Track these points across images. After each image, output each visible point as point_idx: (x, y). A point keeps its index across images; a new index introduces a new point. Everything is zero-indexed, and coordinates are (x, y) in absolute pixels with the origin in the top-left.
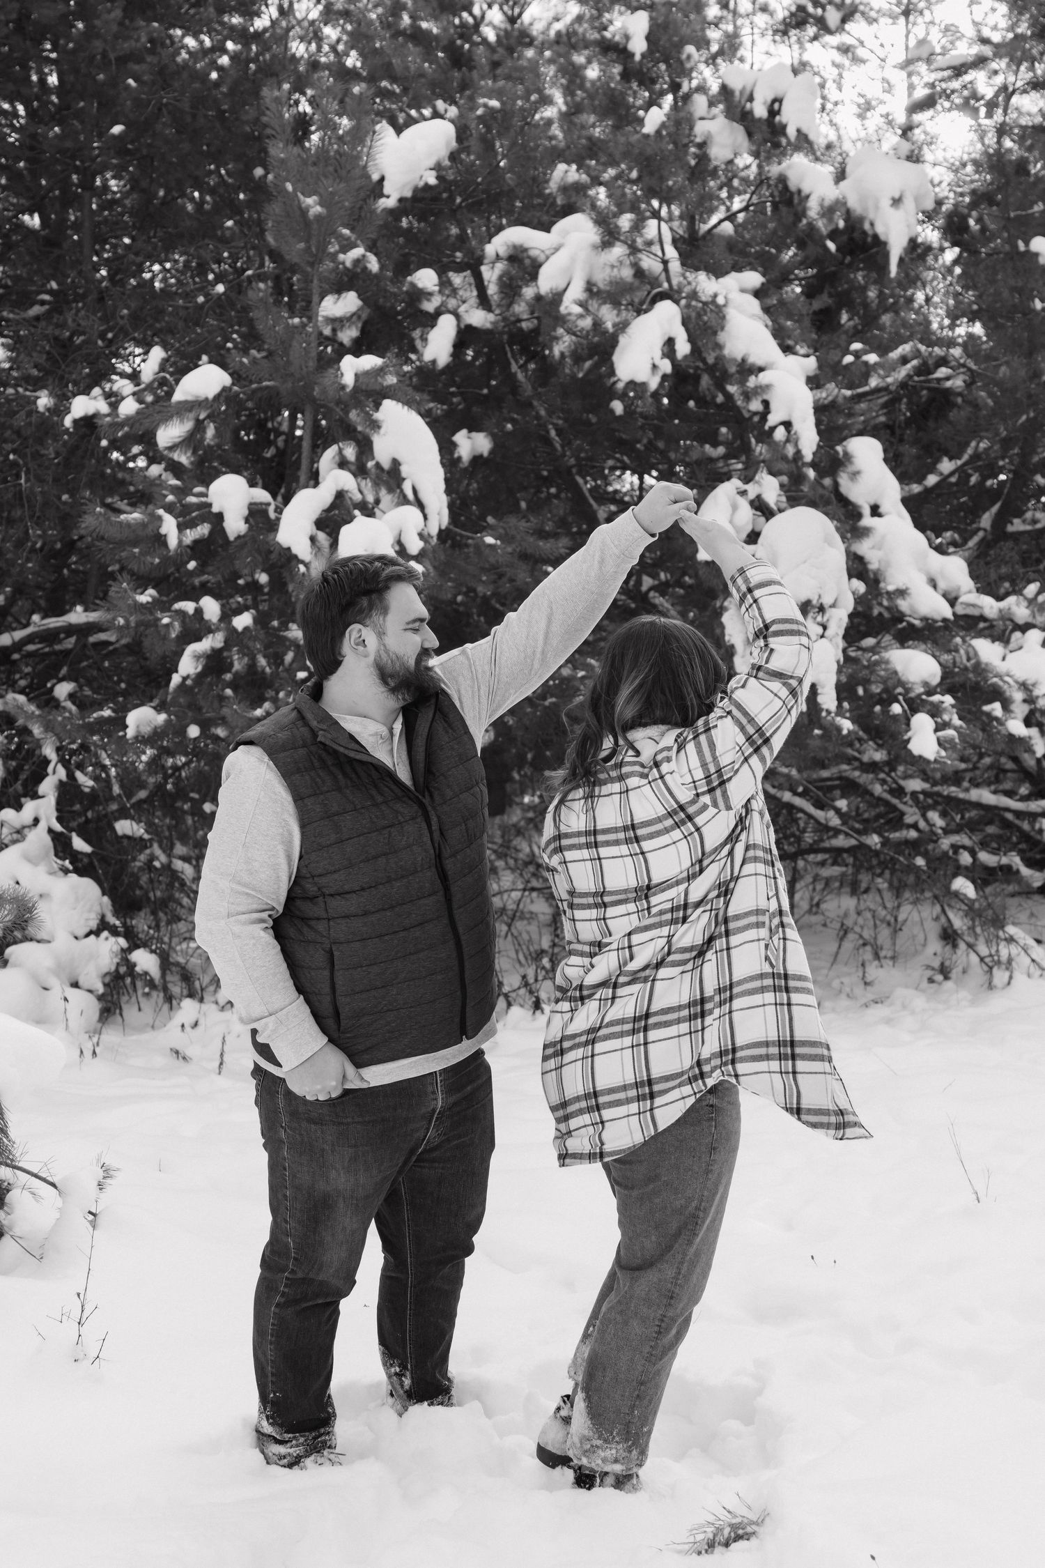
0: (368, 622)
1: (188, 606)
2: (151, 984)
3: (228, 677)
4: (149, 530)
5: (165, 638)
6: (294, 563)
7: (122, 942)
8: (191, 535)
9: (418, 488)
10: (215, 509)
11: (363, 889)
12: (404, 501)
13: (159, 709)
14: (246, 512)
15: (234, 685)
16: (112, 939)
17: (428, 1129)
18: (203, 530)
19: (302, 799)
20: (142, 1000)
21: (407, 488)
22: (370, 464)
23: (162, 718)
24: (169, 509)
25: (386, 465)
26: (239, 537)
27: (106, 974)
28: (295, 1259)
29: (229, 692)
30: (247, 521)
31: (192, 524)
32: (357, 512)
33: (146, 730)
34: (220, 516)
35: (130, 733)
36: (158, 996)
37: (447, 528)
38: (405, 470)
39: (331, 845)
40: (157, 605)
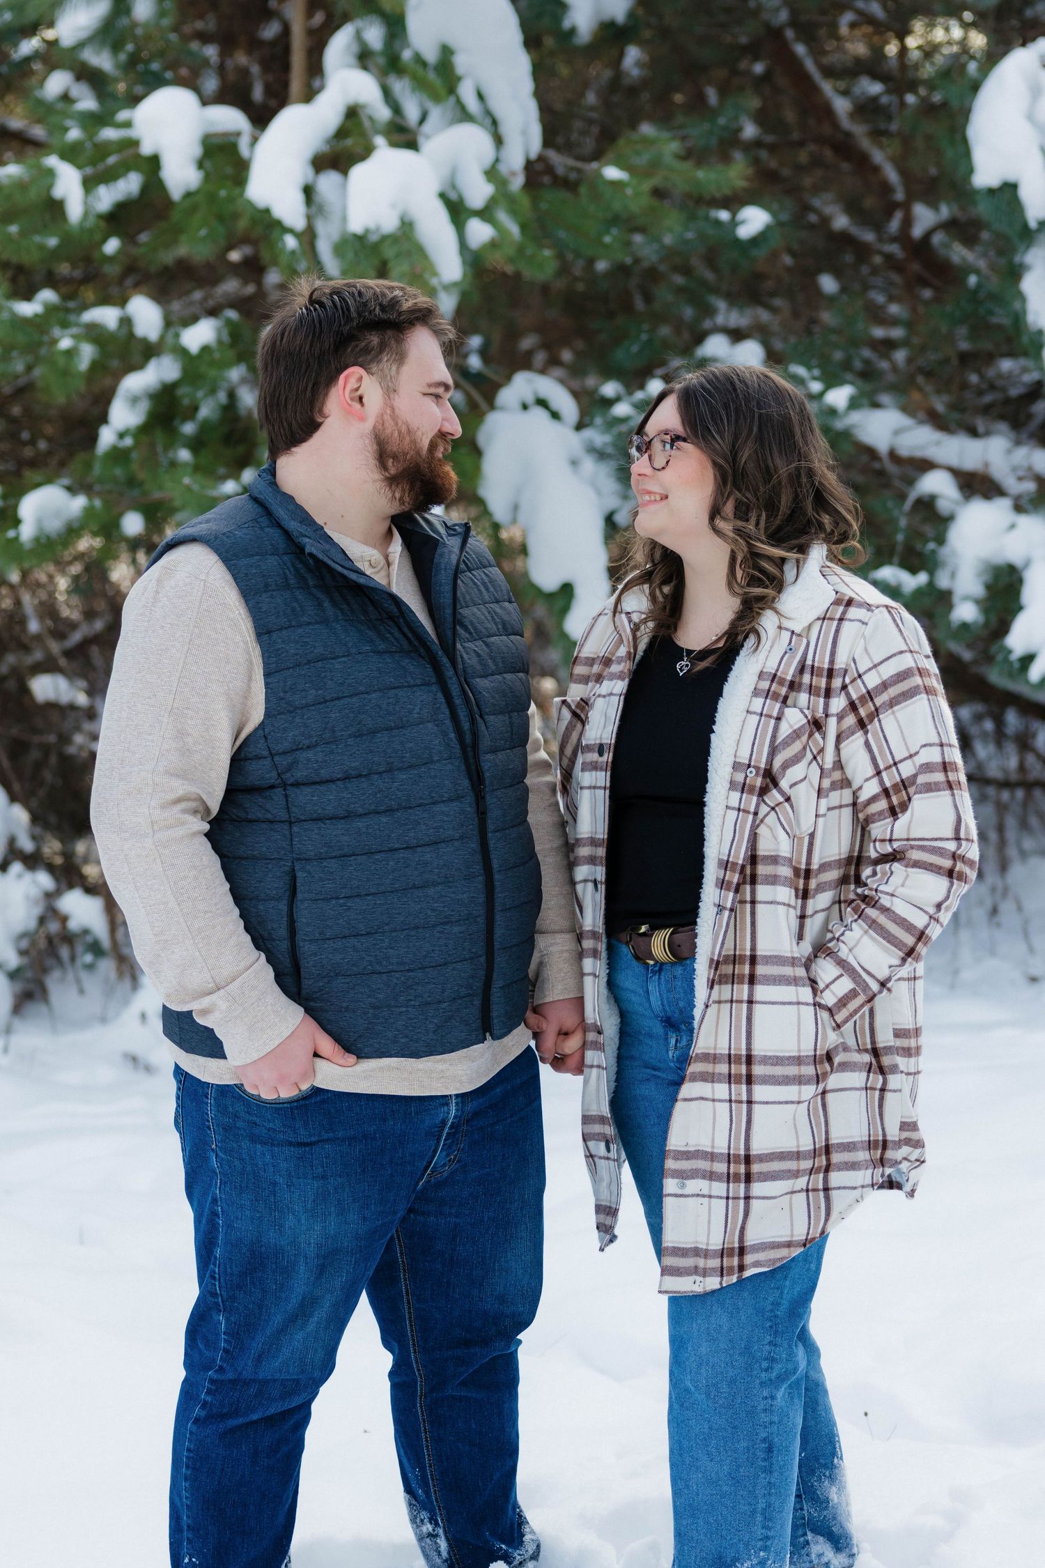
0: (374, 368)
1: (107, 316)
2: (96, 948)
3: (189, 428)
4: (33, 195)
5: (66, 373)
6: (275, 233)
7: (44, 880)
8: (107, 197)
9: (485, 92)
10: (146, 149)
11: (347, 778)
12: (464, 115)
13: (72, 490)
14: (197, 151)
15: (196, 445)
16: (28, 876)
17: (435, 1151)
18: (130, 185)
19: (269, 632)
20: (84, 975)
21: (467, 92)
22: (407, 55)
23: (78, 503)
24: (71, 154)
25: (431, 55)
26: (188, 195)
27: (23, 935)
28: (226, 1351)
29: (184, 455)
30: (200, 165)
31: (108, 177)
32: (380, 141)
33: (54, 526)
34: (154, 163)
35: (27, 532)
36: (107, 966)
37: (541, 158)
38: (461, 63)
39: (307, 706)
40: (56, 316)
